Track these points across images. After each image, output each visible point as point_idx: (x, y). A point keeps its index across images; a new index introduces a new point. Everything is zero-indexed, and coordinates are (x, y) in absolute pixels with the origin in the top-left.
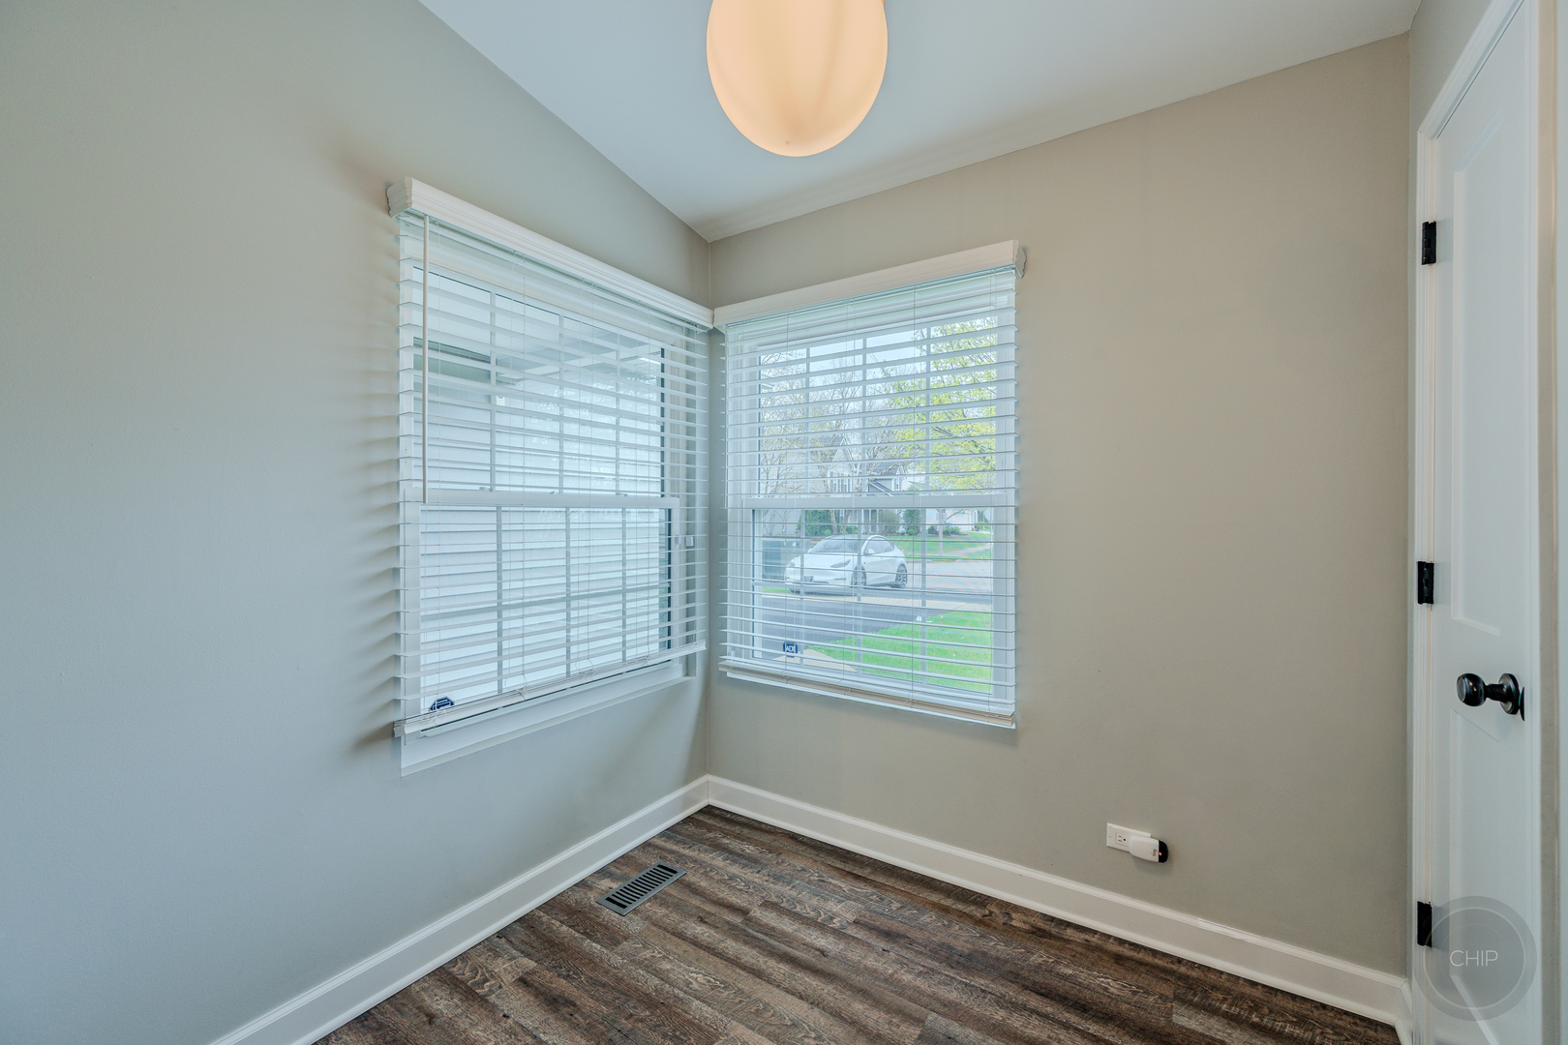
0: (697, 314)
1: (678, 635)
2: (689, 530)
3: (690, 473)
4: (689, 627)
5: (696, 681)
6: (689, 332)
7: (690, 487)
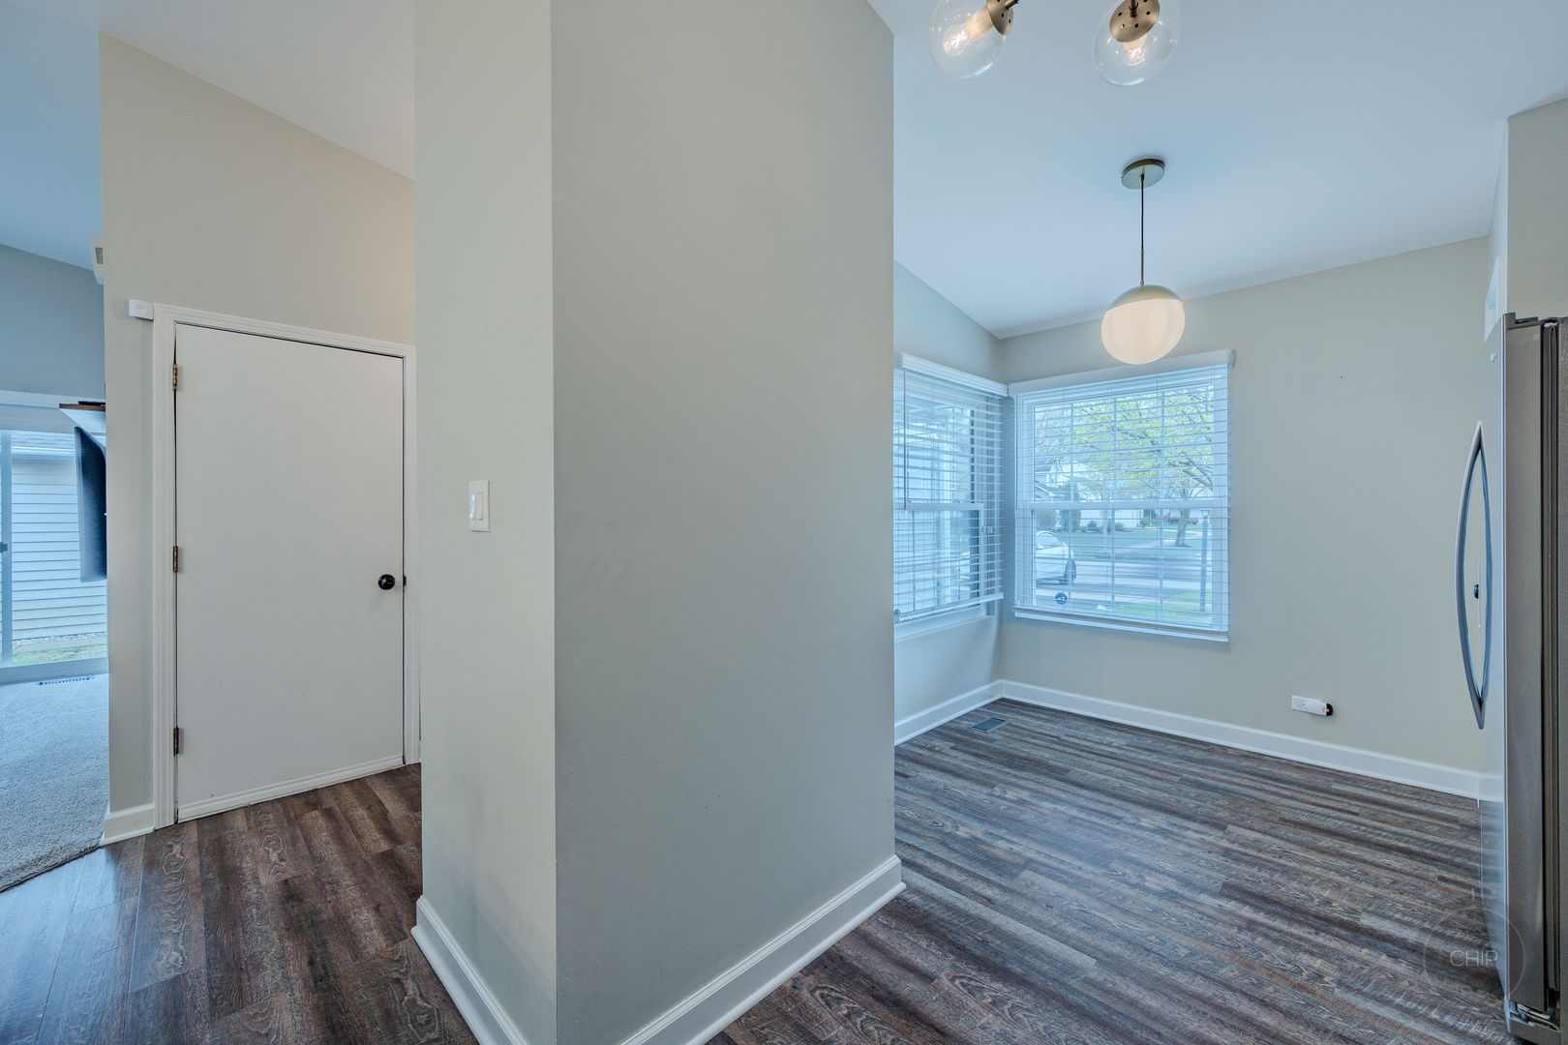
0: (997, 389)
1: (982, 589)
2: (990, 523)
3: (991, 488)
4: (990, 584)
5: (994, 618)
6: (987, 399)
7: (991, 496)
